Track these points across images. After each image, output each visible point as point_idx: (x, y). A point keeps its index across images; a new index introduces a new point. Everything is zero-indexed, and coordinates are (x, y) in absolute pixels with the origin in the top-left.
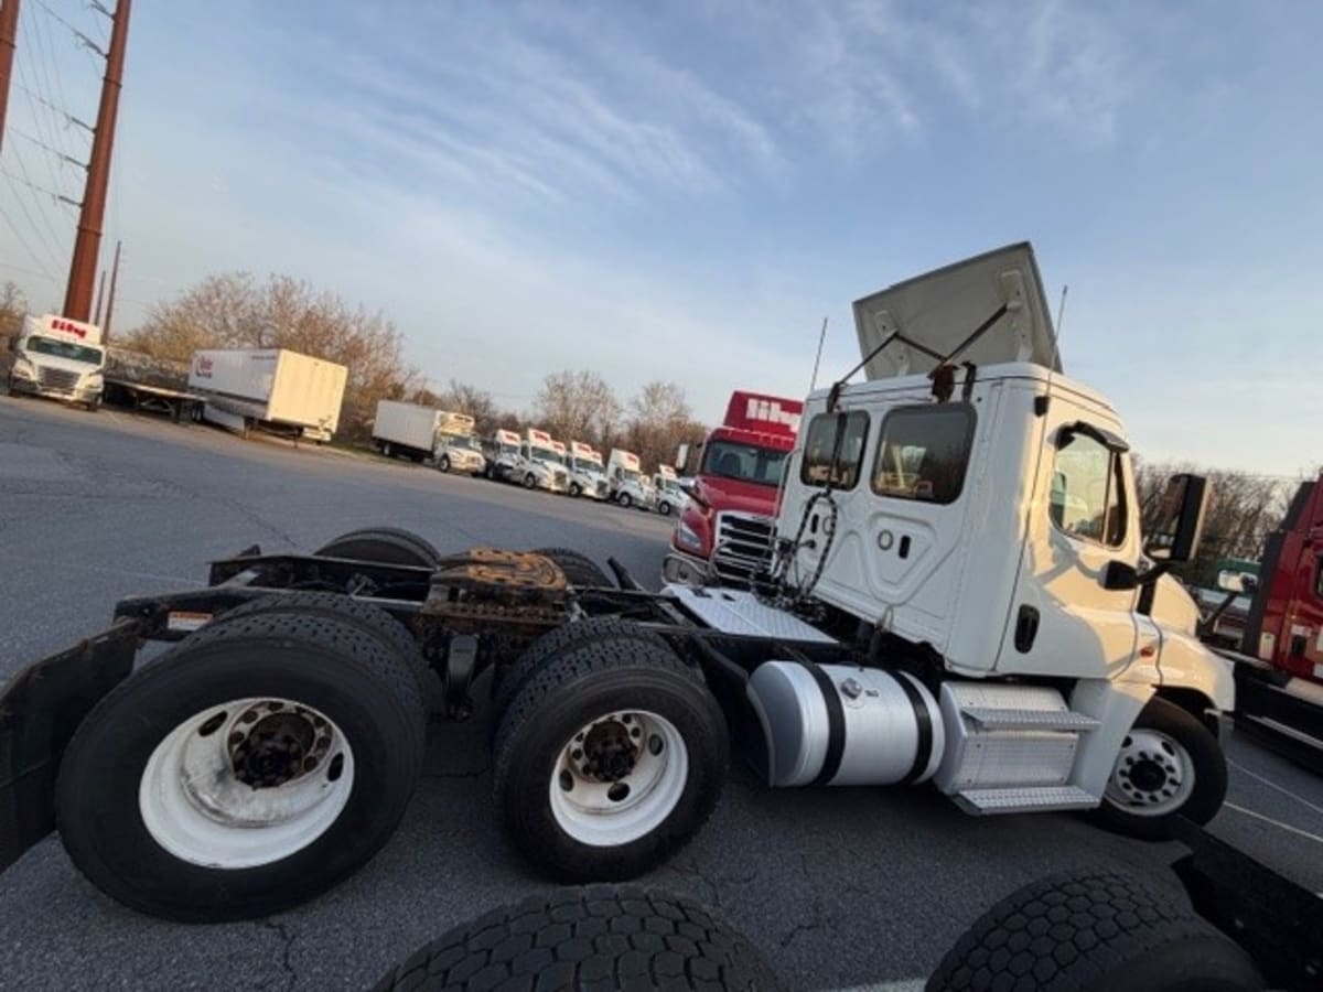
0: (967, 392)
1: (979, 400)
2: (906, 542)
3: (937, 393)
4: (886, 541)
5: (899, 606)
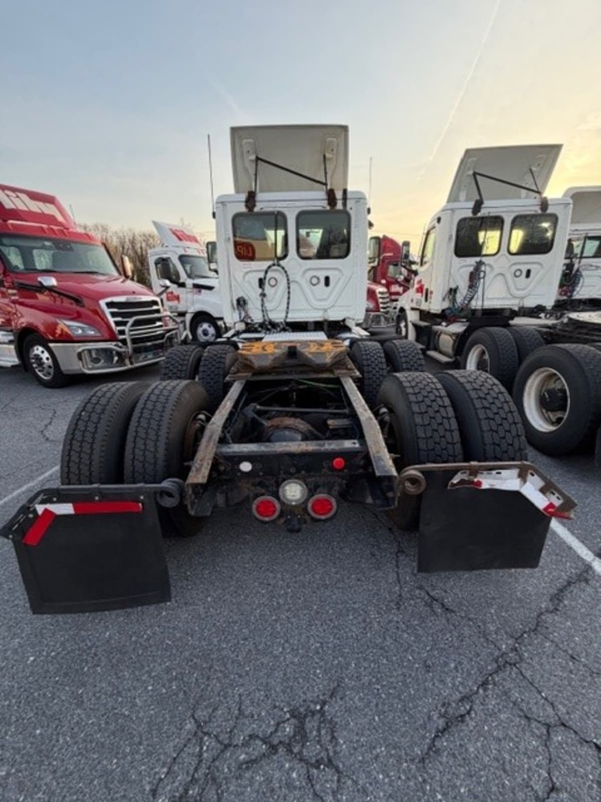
0: (345, 204)
1: (351, 209)
2: (327, 279)
3: (329, 204)
4: (315, 281)
5: (330, 308)
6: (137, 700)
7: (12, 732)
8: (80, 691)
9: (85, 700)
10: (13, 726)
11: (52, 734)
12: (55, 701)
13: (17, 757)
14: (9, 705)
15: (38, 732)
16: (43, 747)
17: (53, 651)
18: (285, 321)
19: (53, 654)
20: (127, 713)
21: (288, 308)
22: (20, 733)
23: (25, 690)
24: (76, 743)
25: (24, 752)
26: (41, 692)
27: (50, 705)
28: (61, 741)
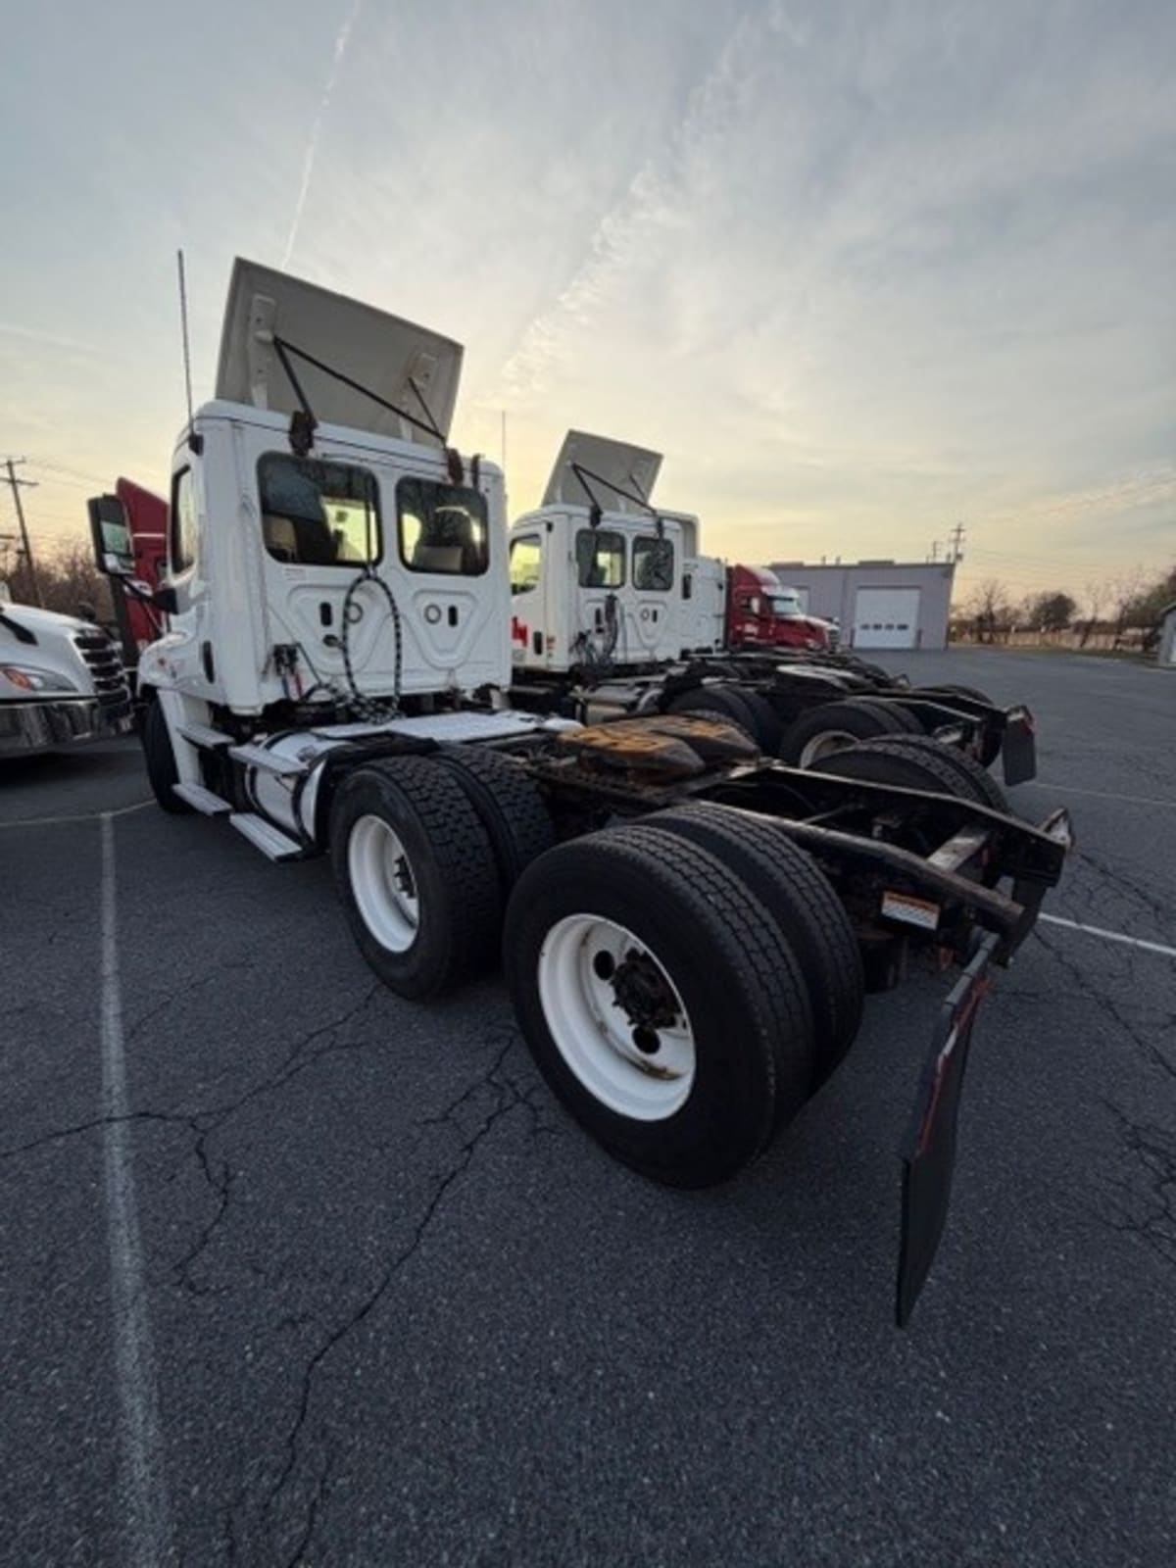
0: (475, 480)
1: (487, 490)
2: (453, 611)
3: (452, 474)
4: (433, 615)
5: (459, 666)
6: (1080, 1278)
7: (1104, 1470)
8: (1044, 1347)
9: (1064, 1344)
10: (1090, 1465)
11: (1119, 1405)
12: (1053, 1389)
13: (1153, 1465)
14: (1044, 1470)
15: (1109, 1426)
16: (1140, 1422)
17: (936, 1375)
18: (397, 694)
19: (943, 1374)
20: (1098, 1297)
21: (398, 667)
22: (1108, 1455)
23: (1018, 1435)
24: (1139, 1372)
25: (1146, 1454)
26: (1028, 1409)
27: (1058, 1397)
28: (1132, 1393)
